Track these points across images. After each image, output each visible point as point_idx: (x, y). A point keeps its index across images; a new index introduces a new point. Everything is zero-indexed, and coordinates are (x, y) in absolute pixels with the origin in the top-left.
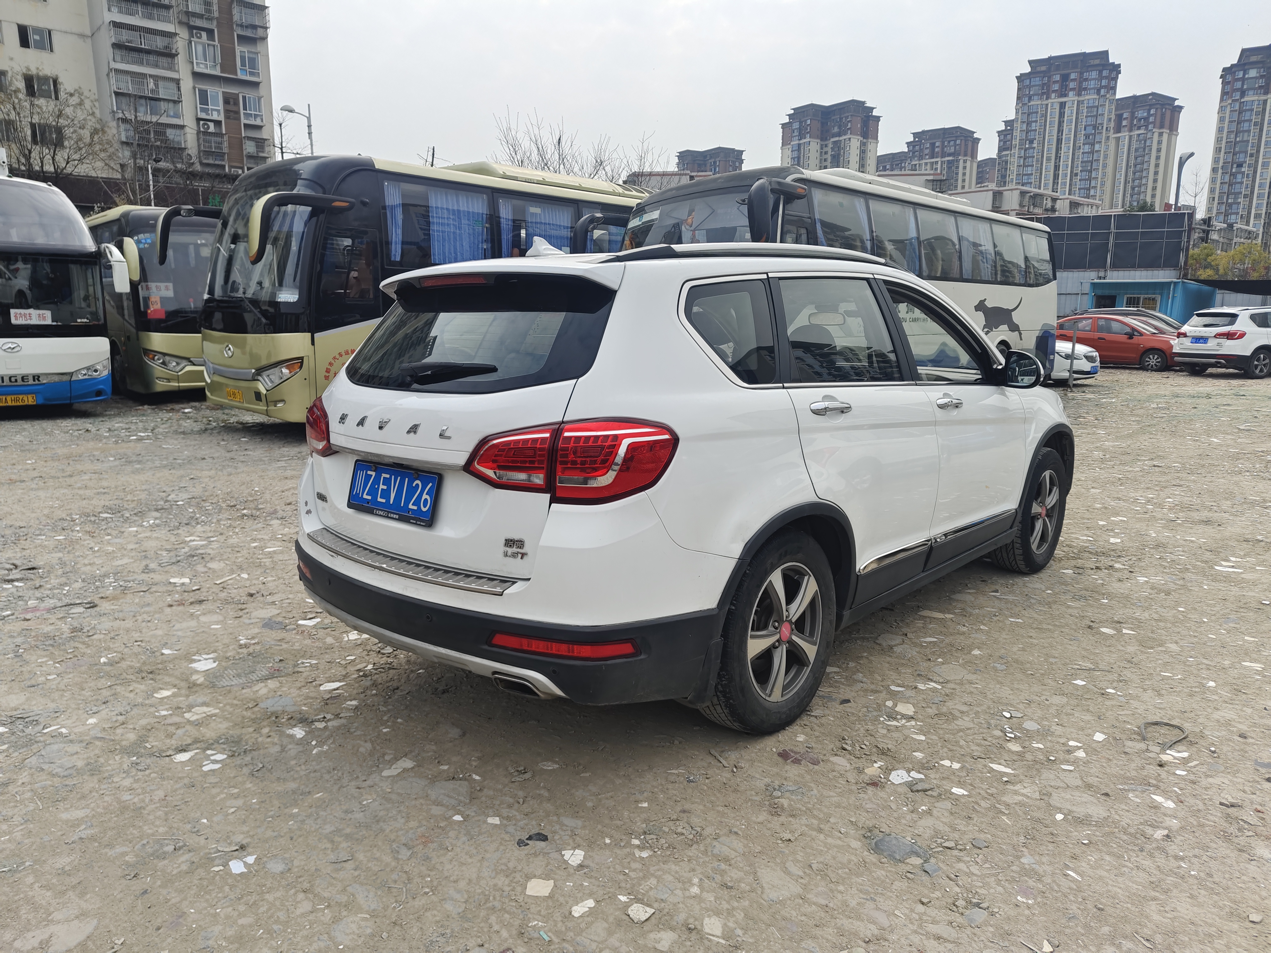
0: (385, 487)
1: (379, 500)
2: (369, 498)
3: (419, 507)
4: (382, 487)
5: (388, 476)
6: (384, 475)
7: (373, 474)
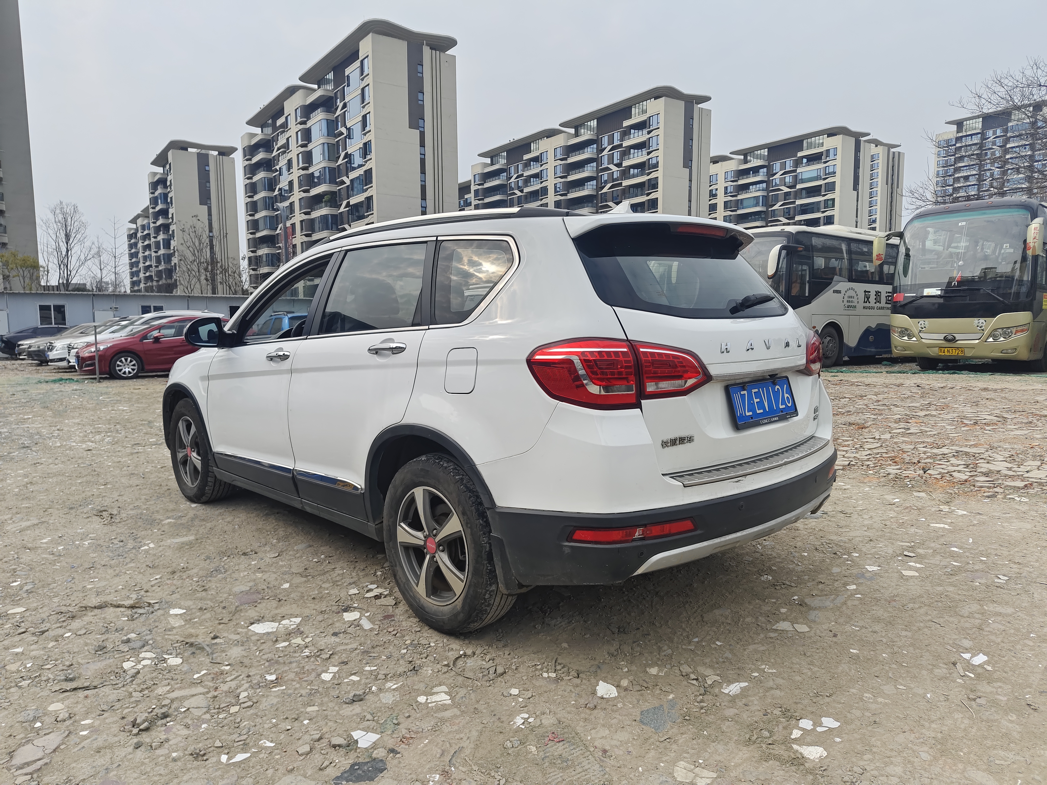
0: (758, 400)
1: (758, 412)
2: (751, 413)
3: (786, 405)
4: (756, 400)
5: (756, 390)
6: (754, 391)
7: (745, 392)
